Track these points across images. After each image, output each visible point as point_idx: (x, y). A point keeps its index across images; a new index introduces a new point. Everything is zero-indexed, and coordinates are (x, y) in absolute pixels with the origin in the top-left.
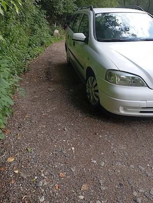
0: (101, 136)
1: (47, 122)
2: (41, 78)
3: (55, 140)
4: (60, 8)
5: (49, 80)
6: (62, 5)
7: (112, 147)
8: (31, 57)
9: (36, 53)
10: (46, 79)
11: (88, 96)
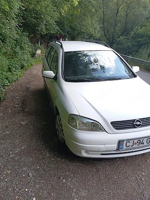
0: (64, 181)
1: (13, 167)
2: (16, 108)
3: (17, 189)
4: (42, 29)
5: (23, 111)
6: (44, 27)
7: (73, 194)
8: (9, 82)
9: (15, 78)
10: (21, 109)
11: (58, 132)
